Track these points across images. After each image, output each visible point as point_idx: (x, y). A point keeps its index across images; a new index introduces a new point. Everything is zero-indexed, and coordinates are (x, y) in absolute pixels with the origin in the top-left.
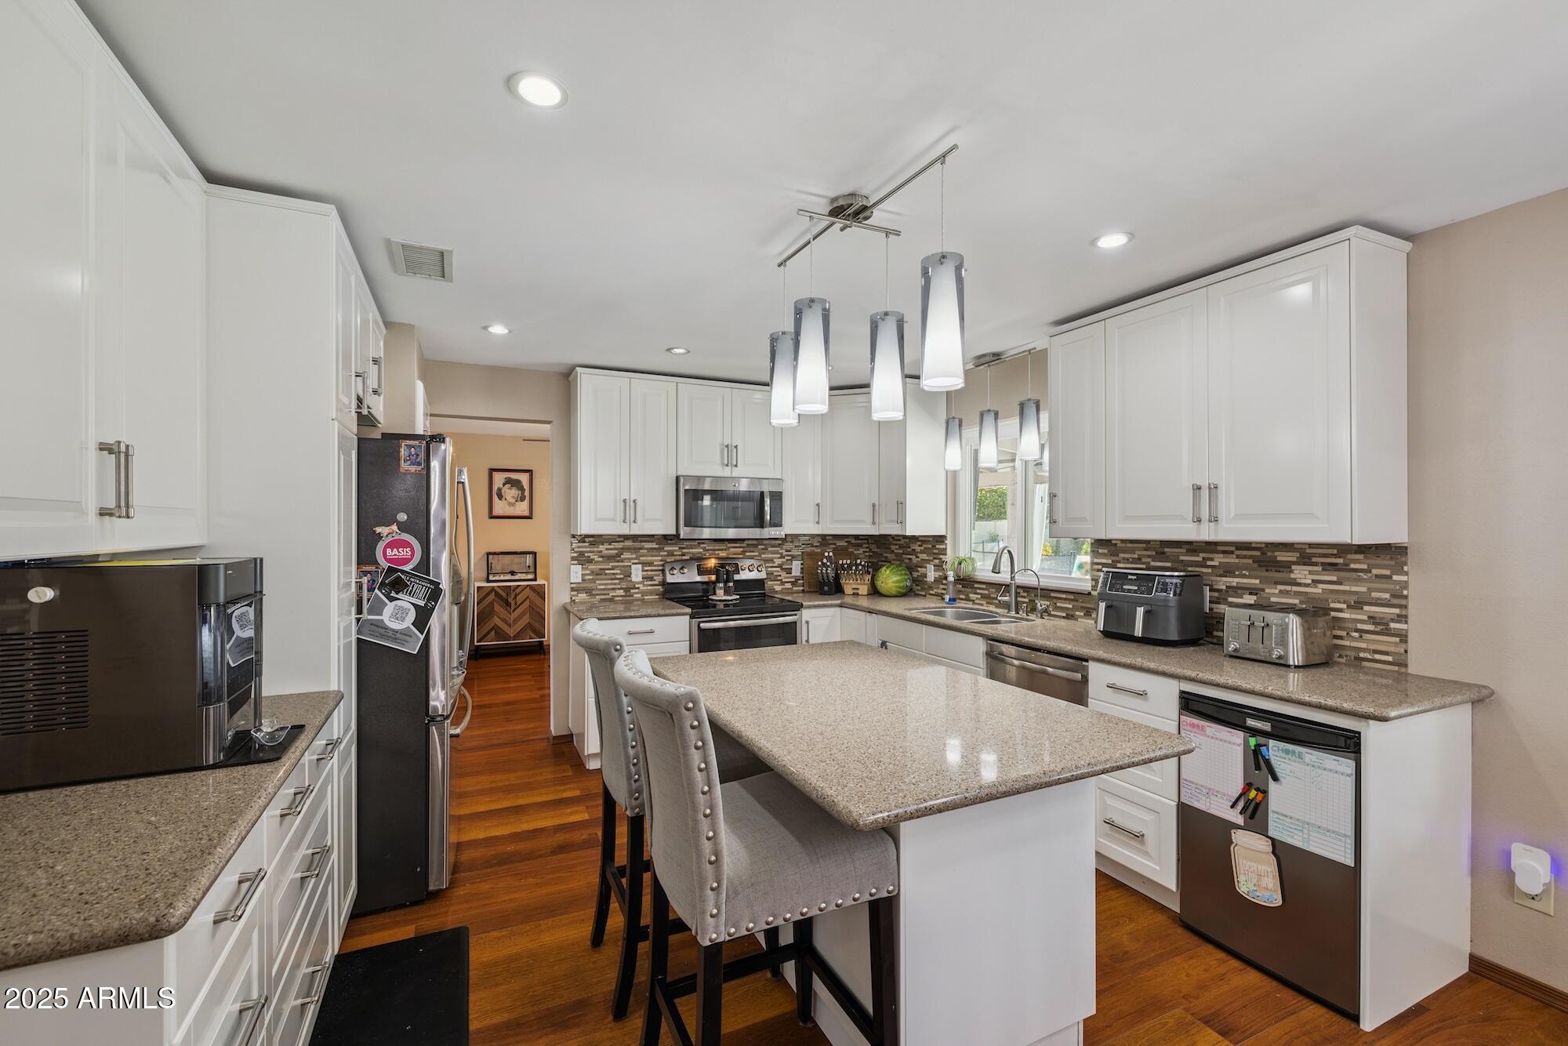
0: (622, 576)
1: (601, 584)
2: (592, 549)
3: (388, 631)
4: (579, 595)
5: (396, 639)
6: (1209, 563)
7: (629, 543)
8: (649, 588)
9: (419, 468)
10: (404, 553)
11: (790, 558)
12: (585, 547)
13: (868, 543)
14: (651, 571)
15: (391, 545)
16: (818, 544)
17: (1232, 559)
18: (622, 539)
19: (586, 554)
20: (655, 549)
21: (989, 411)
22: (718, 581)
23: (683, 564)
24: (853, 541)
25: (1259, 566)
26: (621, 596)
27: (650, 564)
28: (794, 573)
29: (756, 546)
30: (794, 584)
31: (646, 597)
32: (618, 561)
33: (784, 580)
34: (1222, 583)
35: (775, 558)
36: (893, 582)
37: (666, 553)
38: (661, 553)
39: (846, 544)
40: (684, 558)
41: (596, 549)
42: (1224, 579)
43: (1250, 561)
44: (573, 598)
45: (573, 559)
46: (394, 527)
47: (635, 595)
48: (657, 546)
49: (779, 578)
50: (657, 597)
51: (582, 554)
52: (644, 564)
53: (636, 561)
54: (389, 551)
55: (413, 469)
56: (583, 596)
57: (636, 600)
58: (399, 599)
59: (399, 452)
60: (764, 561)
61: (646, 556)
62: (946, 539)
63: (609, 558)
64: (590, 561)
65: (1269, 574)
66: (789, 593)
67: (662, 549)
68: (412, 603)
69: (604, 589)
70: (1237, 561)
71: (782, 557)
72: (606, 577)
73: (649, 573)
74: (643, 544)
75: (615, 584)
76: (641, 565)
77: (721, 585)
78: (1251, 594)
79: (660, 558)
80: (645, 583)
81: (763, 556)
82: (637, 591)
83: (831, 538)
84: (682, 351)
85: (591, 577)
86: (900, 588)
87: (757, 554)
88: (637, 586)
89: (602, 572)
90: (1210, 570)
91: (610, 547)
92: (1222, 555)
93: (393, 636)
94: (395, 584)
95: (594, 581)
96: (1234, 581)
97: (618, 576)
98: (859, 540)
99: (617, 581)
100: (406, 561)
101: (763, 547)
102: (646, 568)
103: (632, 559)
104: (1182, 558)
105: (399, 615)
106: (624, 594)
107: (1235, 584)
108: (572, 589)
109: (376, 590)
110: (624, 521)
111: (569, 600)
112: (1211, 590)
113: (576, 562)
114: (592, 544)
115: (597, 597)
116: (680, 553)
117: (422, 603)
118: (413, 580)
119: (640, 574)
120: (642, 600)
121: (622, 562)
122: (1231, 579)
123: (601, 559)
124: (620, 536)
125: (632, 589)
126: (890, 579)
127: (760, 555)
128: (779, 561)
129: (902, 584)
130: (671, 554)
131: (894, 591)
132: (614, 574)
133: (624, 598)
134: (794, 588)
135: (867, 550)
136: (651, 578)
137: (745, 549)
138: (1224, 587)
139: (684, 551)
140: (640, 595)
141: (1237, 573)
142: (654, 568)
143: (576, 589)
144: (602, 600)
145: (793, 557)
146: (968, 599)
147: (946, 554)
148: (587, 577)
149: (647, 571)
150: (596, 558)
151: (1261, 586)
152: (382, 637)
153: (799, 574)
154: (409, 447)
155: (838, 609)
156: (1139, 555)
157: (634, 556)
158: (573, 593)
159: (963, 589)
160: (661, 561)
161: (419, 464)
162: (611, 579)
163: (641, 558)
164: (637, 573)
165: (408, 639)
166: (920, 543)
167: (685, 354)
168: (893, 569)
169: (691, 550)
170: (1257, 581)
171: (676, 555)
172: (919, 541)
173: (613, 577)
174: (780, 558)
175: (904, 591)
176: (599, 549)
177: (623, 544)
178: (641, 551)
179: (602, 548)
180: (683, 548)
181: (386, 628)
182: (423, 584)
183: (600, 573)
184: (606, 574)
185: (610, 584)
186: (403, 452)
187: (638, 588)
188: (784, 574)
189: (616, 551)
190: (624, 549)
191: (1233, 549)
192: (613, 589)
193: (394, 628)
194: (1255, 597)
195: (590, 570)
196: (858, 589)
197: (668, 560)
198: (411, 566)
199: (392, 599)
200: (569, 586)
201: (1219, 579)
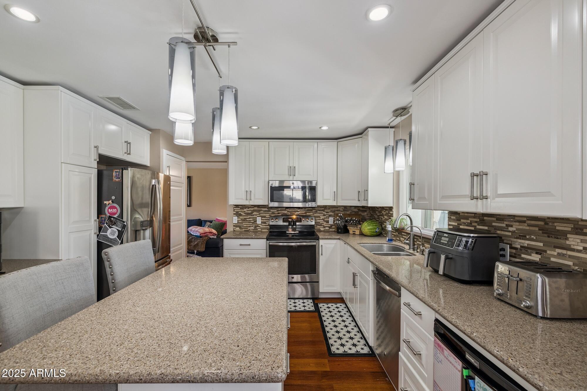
0: (253, 221)
1: (245, 224)
2: (241, 211)
3: (109, 239)
4: (237, 228)
5: (111, 242)
6: (510, 229)
7: (256, 208)
8: (264, 226)
9: (119, 180)
10: (114, 211)
11: (328, 216)
12: (238, 210)
13: (369, 210)
14: (265, 220)
15: (110, 208)
16: (342, 210)
17: (524, 227)
18: (253, 207)
19: (239, 212)
20: (266, 211)
21: (401, 140)
22: (289, 225)
23: (276, 217)
24: (361, 209)
25: (543, 233)
26: (253, 229)
27: (265, 217)
28: (330, 223)
29: (311, 210)
30: (330, 227)
31: (263, 230)
32: (251, 216)
33: (325, 226)
34: (518, 243)
35: (321, 216)
36: (368, 229)
37: (271, 213)
38: (269, 213)
39: (358, 210)
40: (279, 215)
41: (243, 211)
42: (519, 241)
43: (537, 229)
44: (234, 229)
45: (234, 214)
46: (110, 202)
47: (258, 229)
48: (267, 210)
49: (323, 225)
50: (268, 230)
51: (237, 212)
52: (262, 217)
53: (259, 216)
54: (109, 210)
55: (117, 180)
56: (238, 229)
57: (259, 231)
58: (113, 227)
59: (113, 174)
60: (315, 217)
61: (263, 214)
62: (393, 209)
63: (248, 214)
64: (241, 215)
65: (550, 239)
66: (328, 232)
67: (270, 211)
68: (117, 229)
69: (246, 226)
70: (528, 228)
71: (324, 215)
72: (247, 221)
73: (264, 220)
74: (262, 209)
75: (250, 224)
76: (260, 217)
77: (290, 227)
78: (537, 253)
79: (269, 215)
80: (263, 224)
81: (315, 215)
82: (259, 227)
83: (349, 207)
84: (256, 128)
85: (241, 221)
86: (372, 232)
87: (312, 214)
88: (259, 226)
89: (245, 219)
90: (510, 234)
91: (248, 210)
92: (518, 224)
93: (110, 241)
94: (112, 222)
95: (242, 223)
96: (526, 243)
97: (251, 221)
98: (365, 208)
99: (251, 223)
100: (115, 214)
101: (315, 211)
102: (263, 219)
103: (257, 215)
104: (494, 224)
105: (113, 233)
106: (254, 228)
107: (526, 245)
108: (234, 226)
109: (105, 224)
110: (247, 200)
111: (233, 230)
112: (511, 248)
113: (235, 215)
114: (241, 208)
115: (244, 229)
116: (277, 213)
117: (120, 229)
118: (117, 220)
119: (260, 221)
120: (261, 231)
121: (253, 216)
122: (523, 241)
123: (245, 214)
124: (252, 205)
125: (257, 227)
126: (367, 227)
127: (313, 214)
128: (323, 217)
129: (373, 231)
130: (273, 213)
131: (368, 234)
132: (250, 220)
133: (254, 230)
134: (330, 230)
135: (369, 213)
136: (265, 223)
137: (307, 212)
138: (519, 247)
139: (279, 212)
140: (260, 229)
141: (528, 237)
142: (266, 219)
143: (235, 226)
144: (245, 231)
145: (330, 216)
146: (400, 240)
147: (392, 216)
148: (239, 221)
149: (263, 220)
150: (243, 214)
151: (544, 248)
152: (107, 241)
153: (332, 223)
154: (116, 172)
155: (339, 241)
156: (471, 221)
157: (258, 214)
158: (234, 227)
159: (398, 235)
160: (269, 216)
161: (119, 178)
162: (249, 222)
163: (261, 214)
164: (259, 221)
165: (115, 242)
166: (384, 210)
167: (258, 129)
168: (370, 222)
169: (282, 212)
170: (541, 244)
171: (275, 214)
172: (384, 209)
173: (250, 221)
174: (323, 216)
175: (375, 234)
176: (244, 211)
177: (253, 208)
178: (261, 211)
179: (245, 210)
180: (279, 211)
181: (108, 238)
182: (121, 222)
183: (245, 220)
184: (247, 220)
185: (249, 224)
186: (114, 174)
187: (260, 226)
188: (325, 223)
189: (251, 212)
190: (254, 211)
191: (525, 219)
192: (250, 226)
193: (111, 238)
194: (540, 256)
195: (241, 218)
196: (355, 232)
197: (272, 216)
198: (117, 216)
199: (110, 227)
200: (233, 225)
201: (515, 240)
